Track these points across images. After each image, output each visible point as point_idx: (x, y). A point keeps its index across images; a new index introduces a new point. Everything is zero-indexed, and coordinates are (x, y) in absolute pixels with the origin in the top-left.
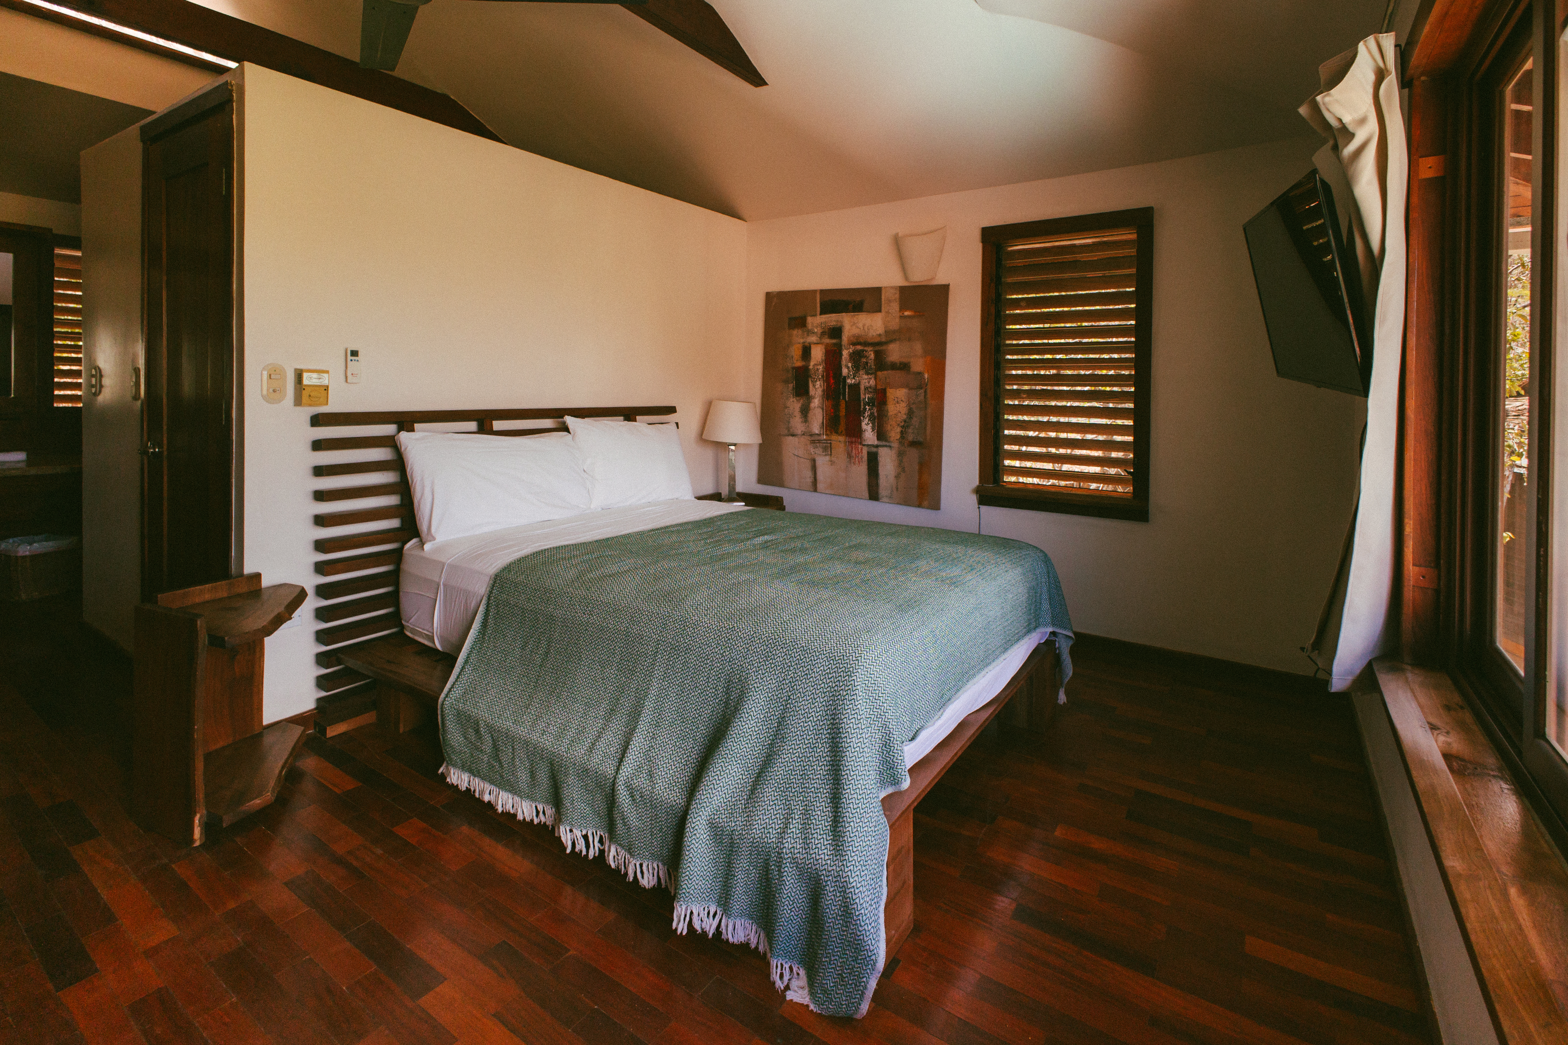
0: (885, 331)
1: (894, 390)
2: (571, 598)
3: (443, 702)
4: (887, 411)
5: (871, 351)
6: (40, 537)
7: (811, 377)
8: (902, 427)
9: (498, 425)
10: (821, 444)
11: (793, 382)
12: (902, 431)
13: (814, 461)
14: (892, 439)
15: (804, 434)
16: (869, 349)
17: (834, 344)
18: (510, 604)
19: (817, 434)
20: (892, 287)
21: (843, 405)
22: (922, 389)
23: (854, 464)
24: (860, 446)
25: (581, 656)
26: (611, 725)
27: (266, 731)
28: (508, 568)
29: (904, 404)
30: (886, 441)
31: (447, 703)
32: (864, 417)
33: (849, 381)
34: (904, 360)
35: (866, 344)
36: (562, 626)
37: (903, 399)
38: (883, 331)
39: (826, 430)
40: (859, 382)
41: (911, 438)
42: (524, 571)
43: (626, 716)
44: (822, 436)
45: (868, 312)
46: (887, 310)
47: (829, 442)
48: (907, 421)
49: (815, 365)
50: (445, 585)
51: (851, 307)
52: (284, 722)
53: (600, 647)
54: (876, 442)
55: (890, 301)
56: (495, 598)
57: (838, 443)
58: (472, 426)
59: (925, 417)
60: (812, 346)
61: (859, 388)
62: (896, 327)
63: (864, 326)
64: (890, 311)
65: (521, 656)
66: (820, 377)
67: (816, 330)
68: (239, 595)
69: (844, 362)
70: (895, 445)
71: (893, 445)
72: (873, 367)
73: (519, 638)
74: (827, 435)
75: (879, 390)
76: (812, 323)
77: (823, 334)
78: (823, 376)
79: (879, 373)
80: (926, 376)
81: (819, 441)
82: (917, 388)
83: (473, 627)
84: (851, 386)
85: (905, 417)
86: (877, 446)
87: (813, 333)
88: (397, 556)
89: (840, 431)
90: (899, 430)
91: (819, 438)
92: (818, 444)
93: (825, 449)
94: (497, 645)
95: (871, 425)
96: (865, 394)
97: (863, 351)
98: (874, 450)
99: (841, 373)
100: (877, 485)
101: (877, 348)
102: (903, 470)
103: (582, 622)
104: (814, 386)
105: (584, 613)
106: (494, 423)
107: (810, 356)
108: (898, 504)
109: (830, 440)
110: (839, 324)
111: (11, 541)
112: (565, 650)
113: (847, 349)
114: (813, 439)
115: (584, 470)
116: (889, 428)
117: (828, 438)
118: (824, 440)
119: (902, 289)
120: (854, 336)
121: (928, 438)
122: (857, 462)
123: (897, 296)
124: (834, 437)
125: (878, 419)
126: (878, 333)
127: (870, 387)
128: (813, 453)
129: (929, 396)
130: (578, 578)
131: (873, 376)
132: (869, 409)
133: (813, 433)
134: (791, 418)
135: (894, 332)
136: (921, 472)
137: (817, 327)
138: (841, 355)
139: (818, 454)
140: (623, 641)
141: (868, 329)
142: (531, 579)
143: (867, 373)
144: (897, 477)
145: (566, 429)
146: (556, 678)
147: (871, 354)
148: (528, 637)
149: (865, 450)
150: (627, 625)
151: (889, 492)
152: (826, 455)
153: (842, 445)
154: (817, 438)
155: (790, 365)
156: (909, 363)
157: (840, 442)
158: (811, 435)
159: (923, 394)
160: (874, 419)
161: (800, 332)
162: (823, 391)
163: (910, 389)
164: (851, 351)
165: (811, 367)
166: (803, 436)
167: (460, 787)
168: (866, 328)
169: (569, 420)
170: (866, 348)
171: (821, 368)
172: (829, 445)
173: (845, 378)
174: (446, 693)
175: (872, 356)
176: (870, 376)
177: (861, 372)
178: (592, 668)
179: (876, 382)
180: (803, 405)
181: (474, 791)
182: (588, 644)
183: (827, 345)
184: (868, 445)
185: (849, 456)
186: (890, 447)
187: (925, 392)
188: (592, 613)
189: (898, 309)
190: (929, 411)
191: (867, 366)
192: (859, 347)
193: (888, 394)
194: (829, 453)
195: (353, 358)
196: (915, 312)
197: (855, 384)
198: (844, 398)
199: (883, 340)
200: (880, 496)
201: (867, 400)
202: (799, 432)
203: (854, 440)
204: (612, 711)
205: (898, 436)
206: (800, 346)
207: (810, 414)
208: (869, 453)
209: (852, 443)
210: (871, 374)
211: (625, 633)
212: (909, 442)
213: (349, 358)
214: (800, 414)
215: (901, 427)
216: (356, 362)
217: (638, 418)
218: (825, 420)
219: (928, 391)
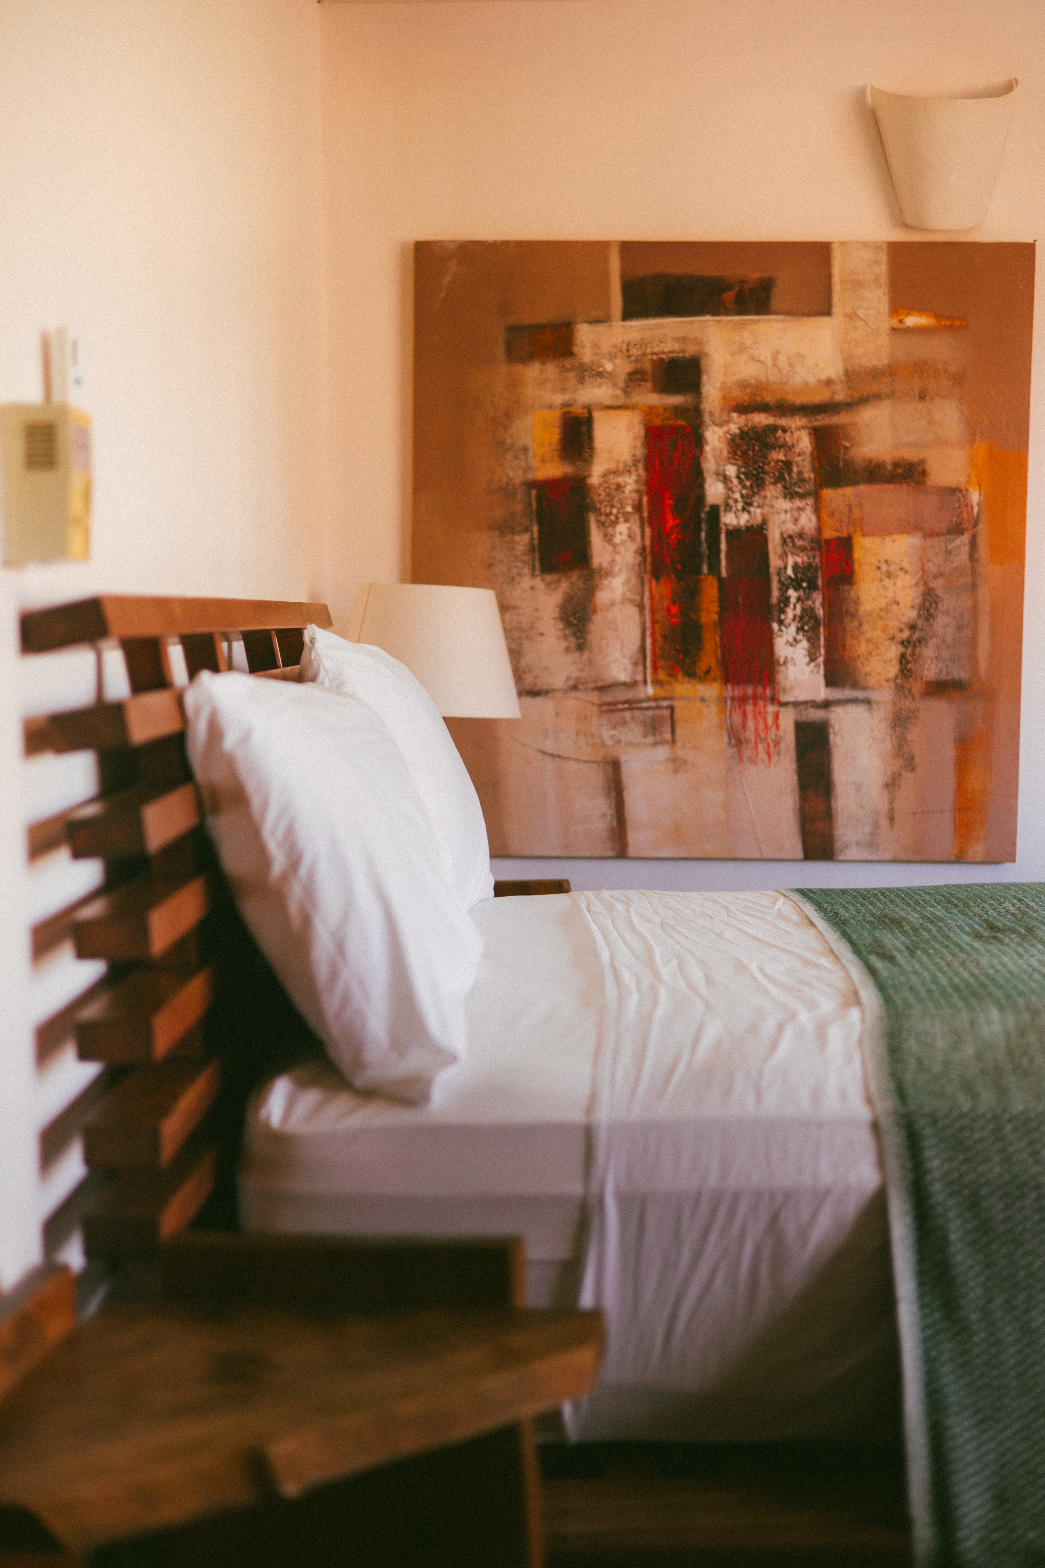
0: (847, 373)
1: (877, 539)
4: (857, 602)
5: (799, 429)
7: (598, 510)
8: (904, 643)
10: (637, 713)
11: (527, 529)
12: (903, 656)
13: (615, 765)
14: (872, 681)
15: (575, 687)
16: (796, 422)
17: (677, 410)
19: (625, 684)
20: (865, 244)
21: (710, 591)
22: (962, 532)
23: (753, 761)
24: (771, 709)
29: (908, 578)
30: (855, 685)
32: (781, 622)
33: (729, 519)
34: (910, 455)
35: (784, 408)
37: (906, 565)
38: (841, 371)
39: (655, 668)
40: (765, 522)
41: (931, 670)
44: (641, 687)
45: (789, 313)
46: (849, 310)
47: (665, 703)
48: (920, 623)
49: (606, 475)
51: (729, 296)
54: (822, 693)
55: (859, 284)
57: (698, 704)
59: (974, 611)
60: (597, 415)
61: (765, 539)
62: (882, 360)
63: (776, 354)
64: (859, 312)
66: (629, 509)
67: (609, 367)
69: (709, 464)
70: (884, 695)
71: (874, 696)
72: (809, 474)
74: (657, 682)
75: (827, 541)
76: (596, 346)
77: (635, 378)
78: (638, 508)
79: (828, 493)
80: (975, 497)
81: (632, 705)
82: (949, 532)
84: (734, 534)
85: (912, 614)
86: (826, 705)
87: (600, 375)
89: (703, 666)
90: (894, 651)
91: (630, 694)
92: (627, 715)
93: (653, 727)
95: (805, 644)
96: (783, 556)
97: (773, 429)
98: (816, 715)
99: (701, 497)
100: (829, 816)
101: (823, 420)
102: (910, 764)
104: (608, 538)
107: (592, 448)
108: (895, 861)
109: (671, 698)
110: (691, 350)
113: (720, 425)
114: (608, 698)
116: (863, 648)
117: (661, 693)
118: (649, 699)
119: (896, 250)
120: (743, 385)
121: (983, 665)
122: (762, 754)
123: (882, 269)
124: (683, 688)
125: (828, 627)
126: (824, 376)
127: (801, 535)
128: (609, 742)
129: (983, 552)
131: (810, 501)
132: (799, 599)
133: (610, 681)
134: (525, 642)
135: (875, 374)
136: (962, 765)
137: (612, 357)
138: (699, 441)
139: (628, 744)
141: (791, 365)
143: (790, 494)
144: (891, 785)
147: (799, 439)
149: (788, 720)
151: (868, 830)
152: (655, 744)
153: (711, 712)
154: (622, 695)
155: (516, 474)
156: (922, 462)
157: (703, 700)
158: (602, 689)
159: (966, 549)
160: (815, 628)
161: (551, 370)
162: (642, 551)
163: (930, 534)
164: (734, 428)
165: (595, 480)
166: (574, 694)
168: (782, 362)
170: (783, 422)
171: (630, 483)
172: (666, 713)
173: (714, 512)
175: (805, 442)
176: (798, 503)
177: (772, 491)
179: (819, 518)
180: (568, 599)
183: (650, 412)
184: (796, 704)
185: (737, 740)
186: (868, 702)
187: (973, 543)
189: (884, 305)
190: (984, 592)
191: (790, 471)
192: (761, 419)
193: (858, 554)
194: (668, 736)
196: (937, 316)
197: (749, 529)
198: (714, 568)
199: (840, 397)
200: (838, 845)
201: (790, 572)
202: (559, 680)
203: (750, 691)
205: (893, 670)
206: (554, 416)
207: (598, 624)
208: (801, 728)
209: (743, 700)
210: (802, 496)
212: (928, 683)
214: (560, 625)
215: (902, 643)
218: (649, 641)
219: (982, 540)
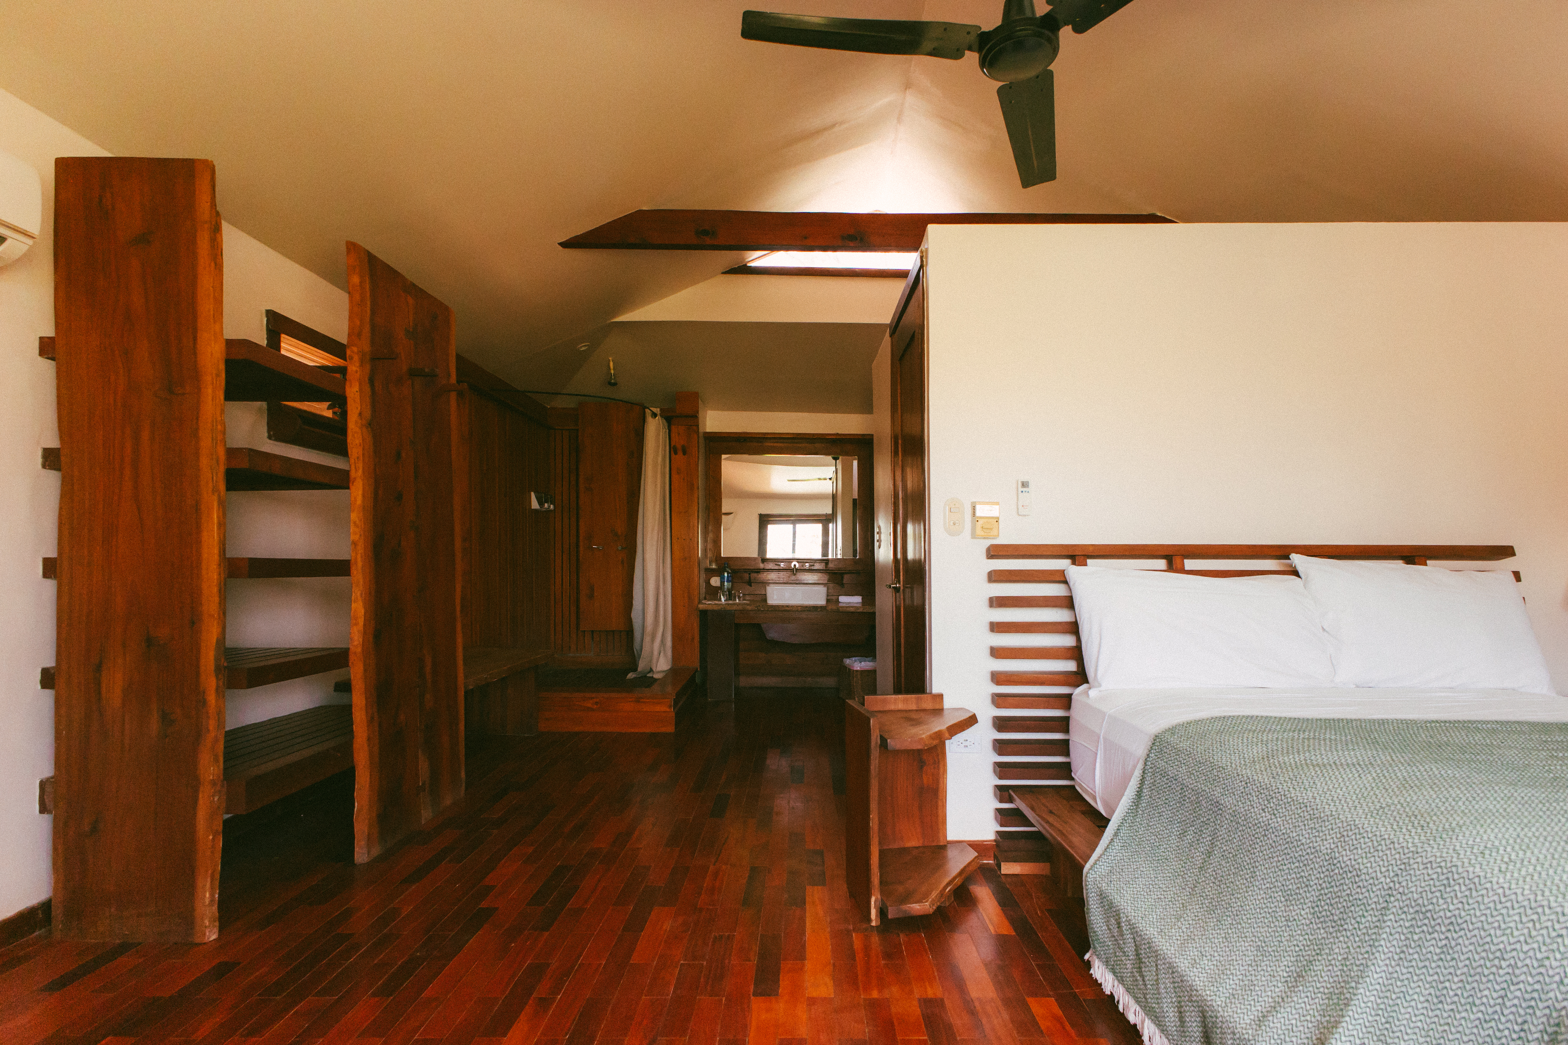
2: (1246, 783)
3: (1087, 873)
6: (868, 659)
9: (1190, 564)
18: (1168, 775)
25: (1255, 872)
26: (1295, 999)
27: (949, 845)
28: (1172, 730)
31: (1091, 876)
36: (1231, 821)
42: (1191, 737)
43: (1324, 997)
50: (1105, 739)
52: (965, 844)
53: (1285, 868)
56: (1152, 764)
58: (1162, 564)
65: (1178, 847)
68: (924, 710)
73: (1176, 822)
83: (1126, 793)
88: (1066, 701)
94: (1151, 824)
103: (1260, 822)
105: (1263, 810)
106: (1186, 561)
111: (854, 659)
112: (1233, 856)
115: (1324, 630)
130: (1263, 758)
140: (1324, 870)
142: (1197, 747)
145: (1296, 573)
146: (1219, 893)
148: (1187, 824)
150: (1333, 846)
167: (1103, 987)
169: (1297, 559)
174: (1092, 864)
178: (1271, 897)
181: (1118, 1002)
182: (1266, 857)
188: (1276, 812)
195: (1024, 489)
204: (1298, 978)
211: (1327, 858)
213: (1020, 489)
216: (1027, 494)
217: (1428, 562)
